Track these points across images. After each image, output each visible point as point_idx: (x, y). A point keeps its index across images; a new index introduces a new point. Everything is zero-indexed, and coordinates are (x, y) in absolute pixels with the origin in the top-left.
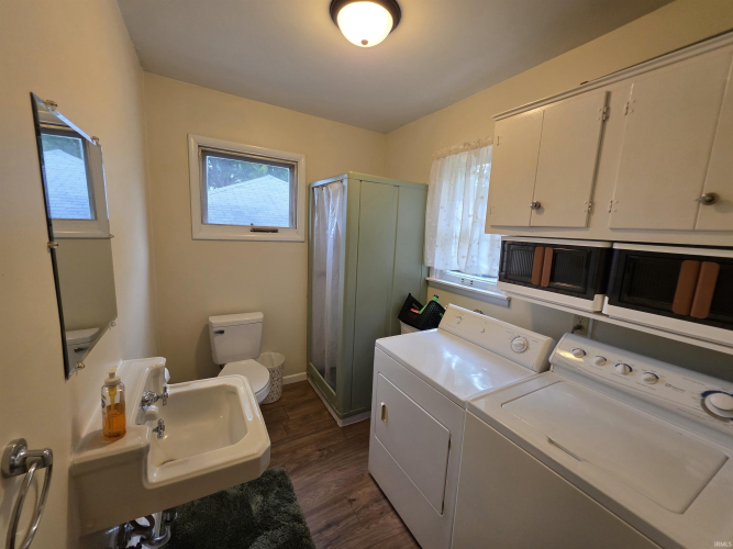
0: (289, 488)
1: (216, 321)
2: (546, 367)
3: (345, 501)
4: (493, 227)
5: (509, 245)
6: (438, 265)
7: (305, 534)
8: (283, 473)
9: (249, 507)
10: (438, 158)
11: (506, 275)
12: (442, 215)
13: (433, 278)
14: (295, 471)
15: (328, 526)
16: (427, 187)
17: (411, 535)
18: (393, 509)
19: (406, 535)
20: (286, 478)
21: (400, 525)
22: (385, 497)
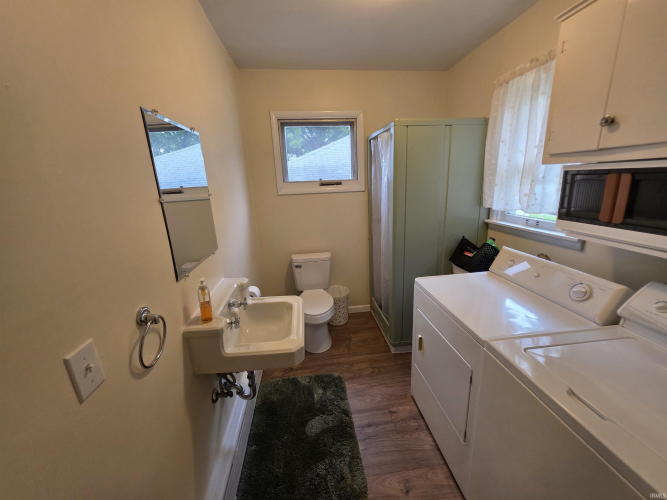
0: (343, 390)
1: (296, 258)
2: (614, 320)
3: (387, 411)
4: (553, 155)
5: (574, 175)
6: (497, 205)
7: (351, 425)
8: (339, 378)
9: (312, 395)
10: (501, 85)
11: (566, 213)
12: (503, 150)
13: (494, 220)
14: (350, 379)
15: (369, 425)
16: (486, 121)
17: (441, 454)
18: (428, 429)
19: (437, 453)
20: (342, 382)
21: (433, 444)
22: (423, 418)
